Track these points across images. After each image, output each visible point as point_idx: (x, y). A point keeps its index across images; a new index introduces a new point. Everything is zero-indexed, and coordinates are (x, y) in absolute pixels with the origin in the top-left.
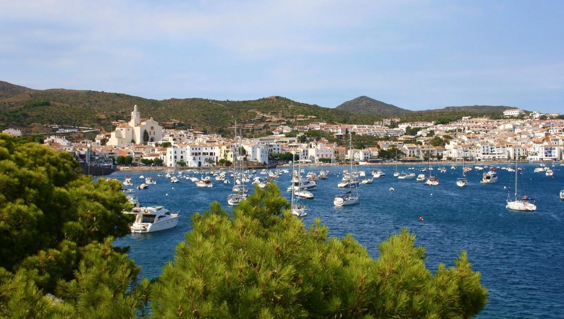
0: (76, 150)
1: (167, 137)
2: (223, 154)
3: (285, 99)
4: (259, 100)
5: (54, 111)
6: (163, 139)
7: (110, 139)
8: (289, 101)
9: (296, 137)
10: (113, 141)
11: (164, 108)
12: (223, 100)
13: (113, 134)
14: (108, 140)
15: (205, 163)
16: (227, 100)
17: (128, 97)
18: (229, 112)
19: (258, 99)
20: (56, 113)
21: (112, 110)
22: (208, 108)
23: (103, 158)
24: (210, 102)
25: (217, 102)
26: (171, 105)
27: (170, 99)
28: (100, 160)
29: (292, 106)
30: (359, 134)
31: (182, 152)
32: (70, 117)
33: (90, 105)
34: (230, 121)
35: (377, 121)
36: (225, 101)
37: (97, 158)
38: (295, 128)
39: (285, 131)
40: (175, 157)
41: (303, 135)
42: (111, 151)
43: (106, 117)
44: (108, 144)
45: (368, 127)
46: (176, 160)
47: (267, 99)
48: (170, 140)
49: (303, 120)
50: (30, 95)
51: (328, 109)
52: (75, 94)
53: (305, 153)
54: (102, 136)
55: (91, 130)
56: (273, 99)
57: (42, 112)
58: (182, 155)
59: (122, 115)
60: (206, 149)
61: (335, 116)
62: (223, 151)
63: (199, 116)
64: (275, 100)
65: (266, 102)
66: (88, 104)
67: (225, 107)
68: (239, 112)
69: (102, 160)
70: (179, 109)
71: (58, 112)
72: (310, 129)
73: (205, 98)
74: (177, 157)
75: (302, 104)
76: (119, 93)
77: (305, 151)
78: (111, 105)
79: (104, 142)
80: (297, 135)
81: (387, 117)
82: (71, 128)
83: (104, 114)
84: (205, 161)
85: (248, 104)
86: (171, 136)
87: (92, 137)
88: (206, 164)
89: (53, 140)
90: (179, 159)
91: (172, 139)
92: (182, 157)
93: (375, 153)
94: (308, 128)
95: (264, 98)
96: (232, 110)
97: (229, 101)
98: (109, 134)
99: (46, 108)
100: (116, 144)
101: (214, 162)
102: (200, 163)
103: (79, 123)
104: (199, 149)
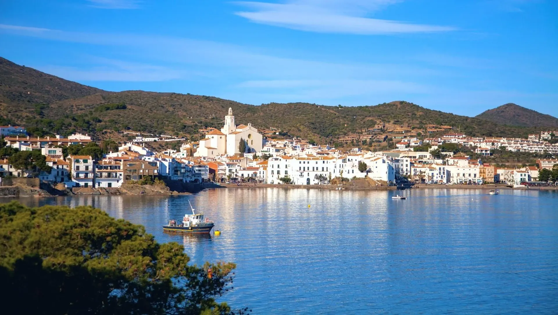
0: (158, 160)
1: (268, 148)
2: (337, 170)
3: (412, 105)
4: (379, 106)
5: (131, 116)
6: (263, 150)
7: (198, 149)
8: (417, 107)
9: (428, 151)
10: (202, 151)
11: (262, 114)
12: (334, 105)
13: (202, 143)
14: (195, 151)
15: (315, 180)
16: (340, 105)
17: (219, 100)
18: (341, 120)
19: (377, 104)
20: (133, 118)
21: (199, 115)
22: (316, 114)
23: (190, 171)
24: (319, 107)
25: (326, 107)
26: (271, 110)
27: (269, 103)
28: (186, 174)
29: (421, 113)
30: (510, 149)
31: (286, 165)
32: (149, 123)
33: (173, 110)
34: (343, 130)
35: (532, 134)
36: (336, 107)
37: (183, 171)
38: (426, 141)
39: (413, 144)
40: (278, 172)
41: (437, 149)
42: (199, 163)
43: (192, 124)
44: (196, 155)
45: (522, 141)
46: (278, 176)
47: (389, 105)
48: (272, 151)
49: (436, 130)
50: (102, 97)
51: (467, 118)
52: (156, 97)
53: (442, 171)
54: (188, 146)
55: (174, 138)
56: (397, 104)
57: (117, 117)
58: (286, 170)
59: (211, 122)
60: (317, 163)
61: (476, 127)
62: (338, 166)
63: (305, 124)
64: (399, 106)
65: (388, 108)
66: (171, 109)
67: (337, 114)
68: (353, 120)
69: (189, 173)
70: (281, 115)
71: (135, 117)
72: (444, 142)
73: (312, 103)
74: (281, 172)
75: (434, 111)
76: (208, 96)
77: (442, 169)
78: (198, 110)
79: (191, 153)
80: (429, 149)
81: (546, 129)
82: (151, 137)
83: (191, 120)
84: (315, 177)
85: (365, 111)
86: (272, 146)
87: (176, 147)
88: (317, 181)
89: (130, 147)
90: (282, 175)
91: (274, 150)
92: (286, 172)
93: (535, 174)
94: (442, 141)
95: (385, 104)
96: (345, 117)
97: (342, 107)
98: (196, 143)
99: (122, 112)
100: (205, 155)
101: (326, 179)
102: (308, 180)
103: (160, 130)
104: (308, 163)
